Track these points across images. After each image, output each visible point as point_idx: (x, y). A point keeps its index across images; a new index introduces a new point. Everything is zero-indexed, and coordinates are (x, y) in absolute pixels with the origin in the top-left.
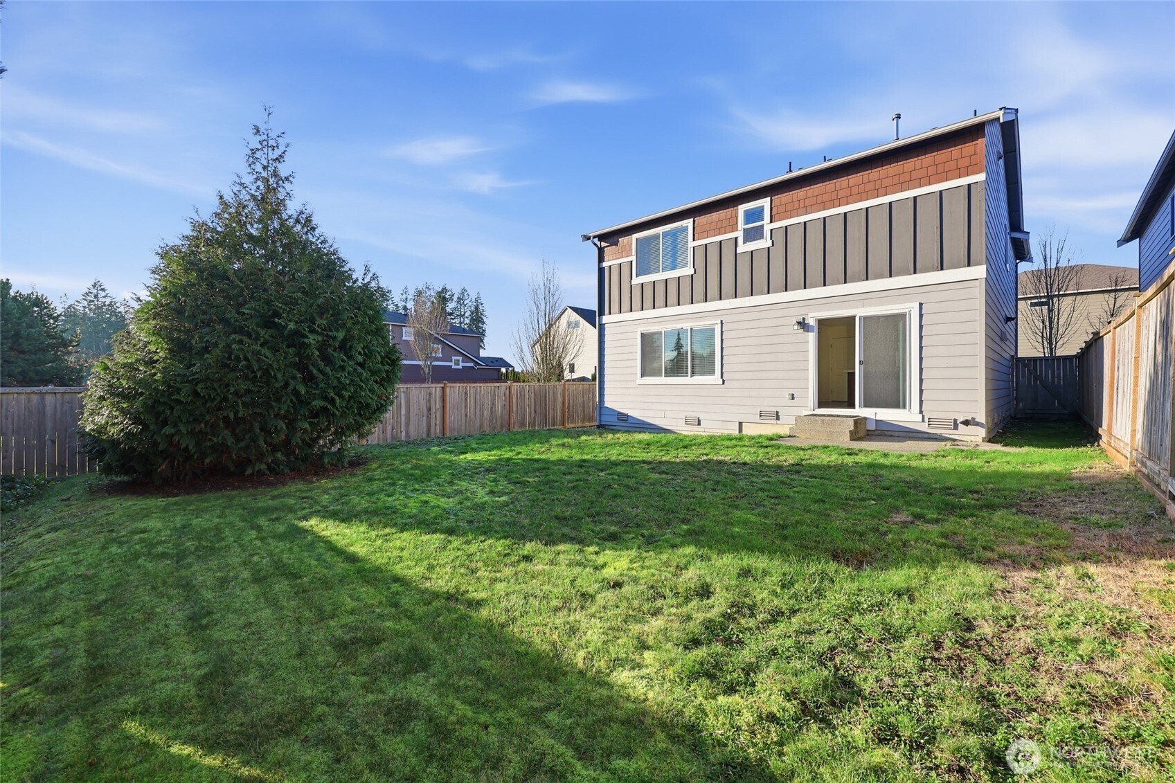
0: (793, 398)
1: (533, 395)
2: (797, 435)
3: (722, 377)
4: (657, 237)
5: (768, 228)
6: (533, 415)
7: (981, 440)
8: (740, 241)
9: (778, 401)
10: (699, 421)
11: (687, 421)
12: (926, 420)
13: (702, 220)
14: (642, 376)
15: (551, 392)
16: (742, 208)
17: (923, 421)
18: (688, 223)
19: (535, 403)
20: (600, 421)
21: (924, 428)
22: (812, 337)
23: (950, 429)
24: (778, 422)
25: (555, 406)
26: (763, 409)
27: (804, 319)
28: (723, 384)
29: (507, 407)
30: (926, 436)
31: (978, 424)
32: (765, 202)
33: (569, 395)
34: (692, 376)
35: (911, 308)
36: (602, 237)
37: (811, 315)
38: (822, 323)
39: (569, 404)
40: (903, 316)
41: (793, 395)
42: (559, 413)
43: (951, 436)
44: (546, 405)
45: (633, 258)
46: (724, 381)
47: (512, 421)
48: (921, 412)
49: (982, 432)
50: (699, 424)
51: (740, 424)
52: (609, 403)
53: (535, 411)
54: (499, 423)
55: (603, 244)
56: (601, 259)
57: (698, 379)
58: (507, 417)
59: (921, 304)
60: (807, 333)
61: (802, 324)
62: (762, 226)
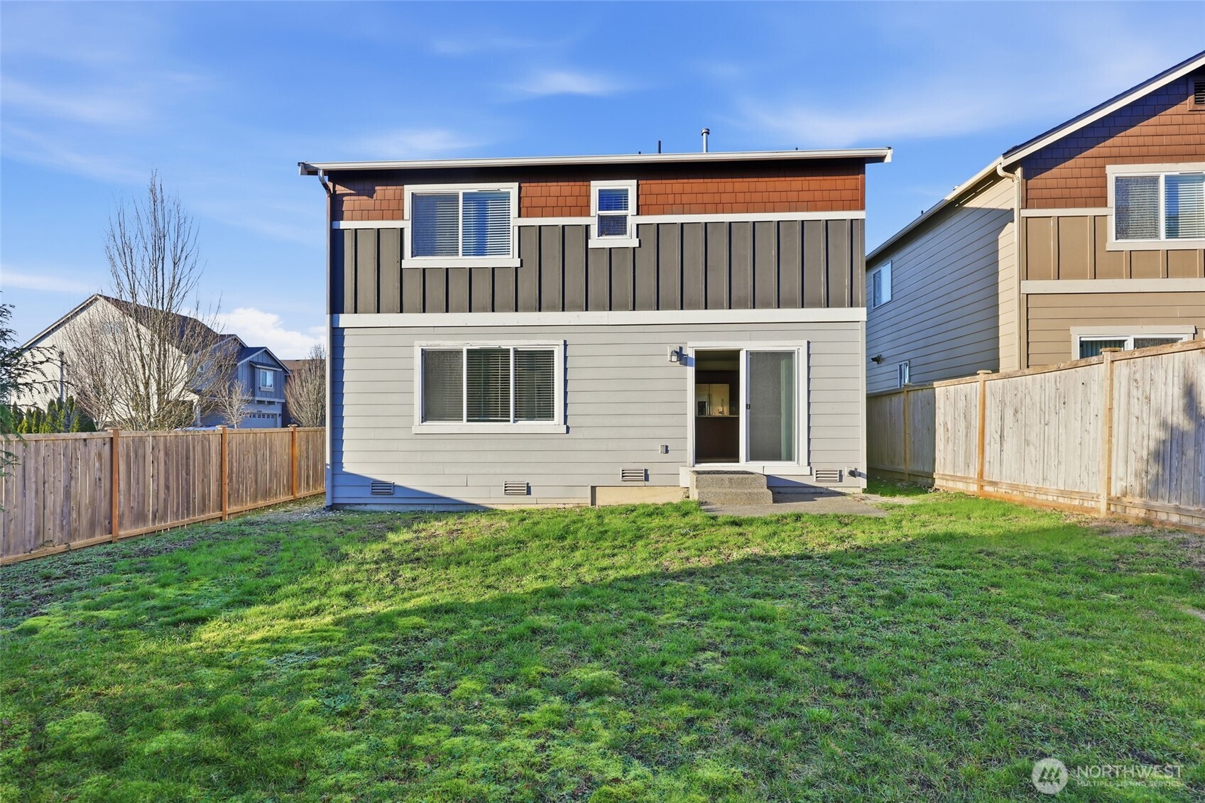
0: (667, 451)
1: (162, 454)
2: (708, 500)
3: (565, 423)
4: (453, 198)
5: (632, 221)
6: (162, 496)
7: (860, 491)
8: (594, 230)
9: (647, 456)
10: (529, 488)
11: (508, 490)
12: (814, 473)
13: (533, 188)
14: (424, 419)
15: (198, 448)
16: (597, 186)
17: (811, 474)
18: (511, 188)
19: (167, 472)
20: (333, 498)
21: (812, 481)
22: (690, 371)
23: (835, 481)
24: (647, 483)
25: (206, 475)
26: (627, 467)
27: (681, 348)
28: (568, 432)
29: (106, 483)
30: (812, 490)
31: (860, 475)
32: (630, 185)
33: (231, 453)
34: (515, 421)
35: (798, 346)
36: (337, 176)
37: (690, 344)
38: (701, 356)
39: (231, 469)
40: (789, 355)
41: (667, 447)
42: (214, 488)
43: (835, 489)
44: (188, 474)
45: (407, 225)
46: (568, 428)
47: (116, 512)
48: (809, 464)
49: (863, 483)
50: (529, 493)
51: (593, 488)
52: (350, 465)
53: (167, 487)
54: (85, 521)
55: (340, 189)
56: (336, 212)
57: (526, 426)
58: (104, 506)
59: (809, 343)
60: (684, 367)
61: (680, 355)
62: (625, 217)
